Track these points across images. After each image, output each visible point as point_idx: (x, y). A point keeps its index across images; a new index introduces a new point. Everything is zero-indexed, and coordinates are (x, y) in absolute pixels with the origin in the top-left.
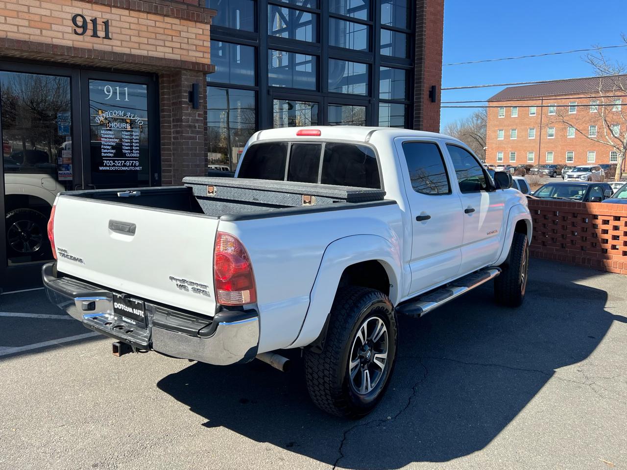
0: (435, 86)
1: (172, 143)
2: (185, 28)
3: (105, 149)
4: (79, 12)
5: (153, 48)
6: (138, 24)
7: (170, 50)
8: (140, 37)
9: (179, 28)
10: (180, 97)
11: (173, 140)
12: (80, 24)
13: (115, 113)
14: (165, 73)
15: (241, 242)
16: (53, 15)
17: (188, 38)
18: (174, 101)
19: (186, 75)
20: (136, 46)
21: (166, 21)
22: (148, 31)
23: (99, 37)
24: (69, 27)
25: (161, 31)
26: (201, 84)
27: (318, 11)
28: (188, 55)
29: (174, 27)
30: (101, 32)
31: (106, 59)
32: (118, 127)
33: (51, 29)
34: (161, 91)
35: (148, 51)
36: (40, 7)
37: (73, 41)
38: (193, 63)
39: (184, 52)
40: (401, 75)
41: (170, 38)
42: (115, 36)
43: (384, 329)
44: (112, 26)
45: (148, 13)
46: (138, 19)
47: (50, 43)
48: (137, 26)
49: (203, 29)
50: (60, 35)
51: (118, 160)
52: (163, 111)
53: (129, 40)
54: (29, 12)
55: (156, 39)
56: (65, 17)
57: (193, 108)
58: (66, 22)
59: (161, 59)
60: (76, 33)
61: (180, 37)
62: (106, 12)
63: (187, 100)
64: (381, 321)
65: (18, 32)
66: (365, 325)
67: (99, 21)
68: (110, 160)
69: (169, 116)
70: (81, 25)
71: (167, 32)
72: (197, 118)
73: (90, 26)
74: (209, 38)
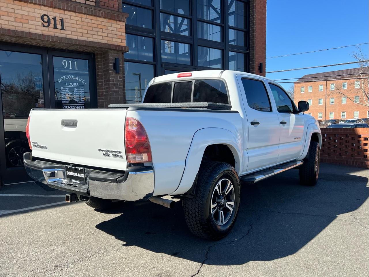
0: (262, 63)
1: (104, 95)
2: (110, 25)
3: (64, 99)
4: (45, 13)
5: (91, 36)
6: (82, 21)
7: (101, 38)
8: (83, 29)
9: (106, 24)
10: (108, 66)
11: (104, 93)
12: (46, 20)
13: (69, 77)
14: (98, 52)
15: (141, 123)
16: (29, 15)
17: (112, 31)
18: (105, 69)
19: (112, 53)
20: (81, 34)
21: (98, 20)
22: (87, 26)
23: (58, 29)
24: (39, 23)
25: (96, 26)
26: (121, 59)
27: (191, 17)
28: (112, 41)
29: (103, 23)
30: (59, 26)
31: (62, 42)
32: (71, 86)
33: (28, 23)
34: (96, 64)
35: (88, 38)
36: (22, 10)
37: (42, 30)
38: (115, 46)
39: (110, 39)
40: (241, 57)
41: (101, 30)
42: (67, 28)
43: (232, 187)
44: (65, 22)
45: (87, 14)
46: (81, 18)
47: (28, 32)
48: (81, 22)
49: (121, 25)
50: (34, 27)
51: (72, 105)
52: (98, 75)
53: (76, 31)
54: (15, 13)
55: (92, 30)
56: (37, 16)
57: (116, 73)
58: (37, 19)
59: (96, 43)
60: (44, 26)
61: (107, 29)
62: (62, 14)
63: (112, 68)
64: (230, 182)
65: (8, 25)
66: (220, 182)
67: (58, 19)
68: (67, 105)
69: (102, 79)
70: (47, 22)
71: (99, 26)
72: (119, 79)
73: (52, 22)
74: (124, 31)
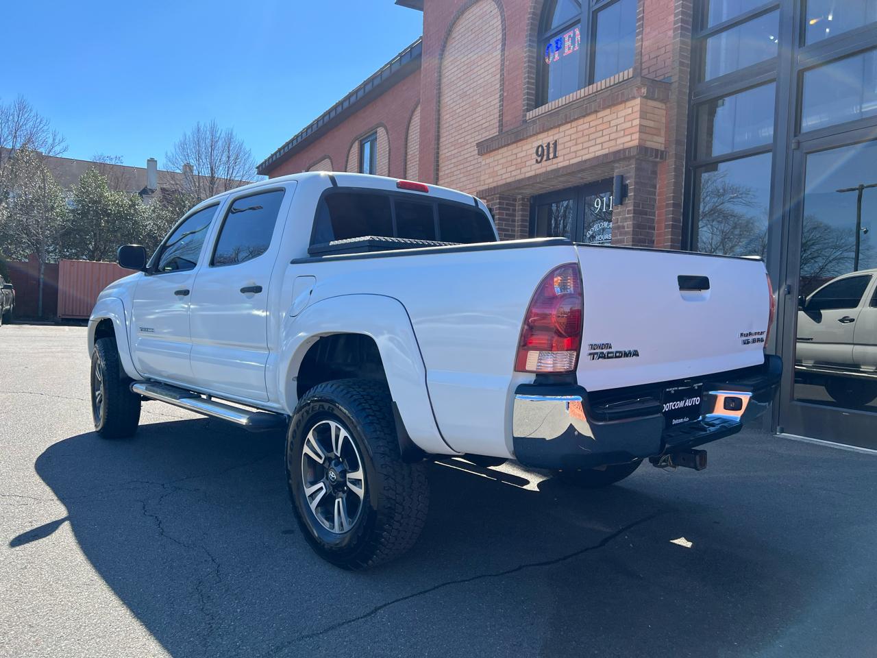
2: (615, 115)
4: (540, 143)
12: (540, 153)
13: (601, 225)
17: (617, 125)
22: (583, 136)
23: (550, 159)
24: (534, 160)
28: (616, 145)
29: (605, 119)
30: (552, 154)
33: (526, 166)
35: (582, 155)
37: (535, 170)
39: (612, 143)
41: (600, 134)
42: (560, 153)
44: (558, 144)
46: (577, 127)
48: (576, 134)
49: (633, 107)
50: (529, 169)
60: (538, 162)
61: (610, 127)
62: (556, 134)
67: (551, 144)
73: (546, 152)
74: (638, 115)
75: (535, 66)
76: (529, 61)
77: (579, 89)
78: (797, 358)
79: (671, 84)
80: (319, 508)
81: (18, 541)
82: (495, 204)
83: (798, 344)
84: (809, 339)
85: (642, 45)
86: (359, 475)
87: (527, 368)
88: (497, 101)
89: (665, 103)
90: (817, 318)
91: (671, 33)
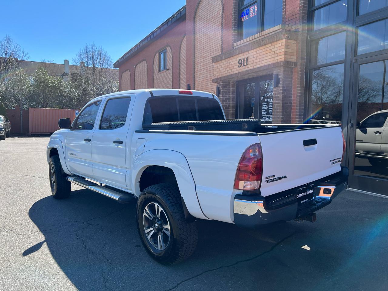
3: (263, 111)
4: (240, 58)
8: (257, 59)
12: (240, 63)
13: (267, 95)
22: (259, 56)
23: (245, 66)
25: (264, 53)
30: (245, 63)
31: (246, 74)
37: (238, 70)
44: (248, 59)
45: (259, 47)
46: (256, 51)
47: (233, 74)
49: (281, 43)
55: (262, 58)
58: (237, 64)
60: (239, 67)
62: (247, 54)
65: (227, 73)
67: (245, 59)
74: (284, 47)
75: (237, 22)
76: (234, 20)
77: (257, 33)
78: (356, 149)
79: (299, 32)
80: (151, 238)
81: (26, 253)
82: (221, 85)
83: (356, 143)
84: (361, 141)
85: (285, 14)
86: (168, 227)
87: (239, 188)
88: (220, 38)
89: (296, 41)
90: (365, 132)
91: (298, 9)
